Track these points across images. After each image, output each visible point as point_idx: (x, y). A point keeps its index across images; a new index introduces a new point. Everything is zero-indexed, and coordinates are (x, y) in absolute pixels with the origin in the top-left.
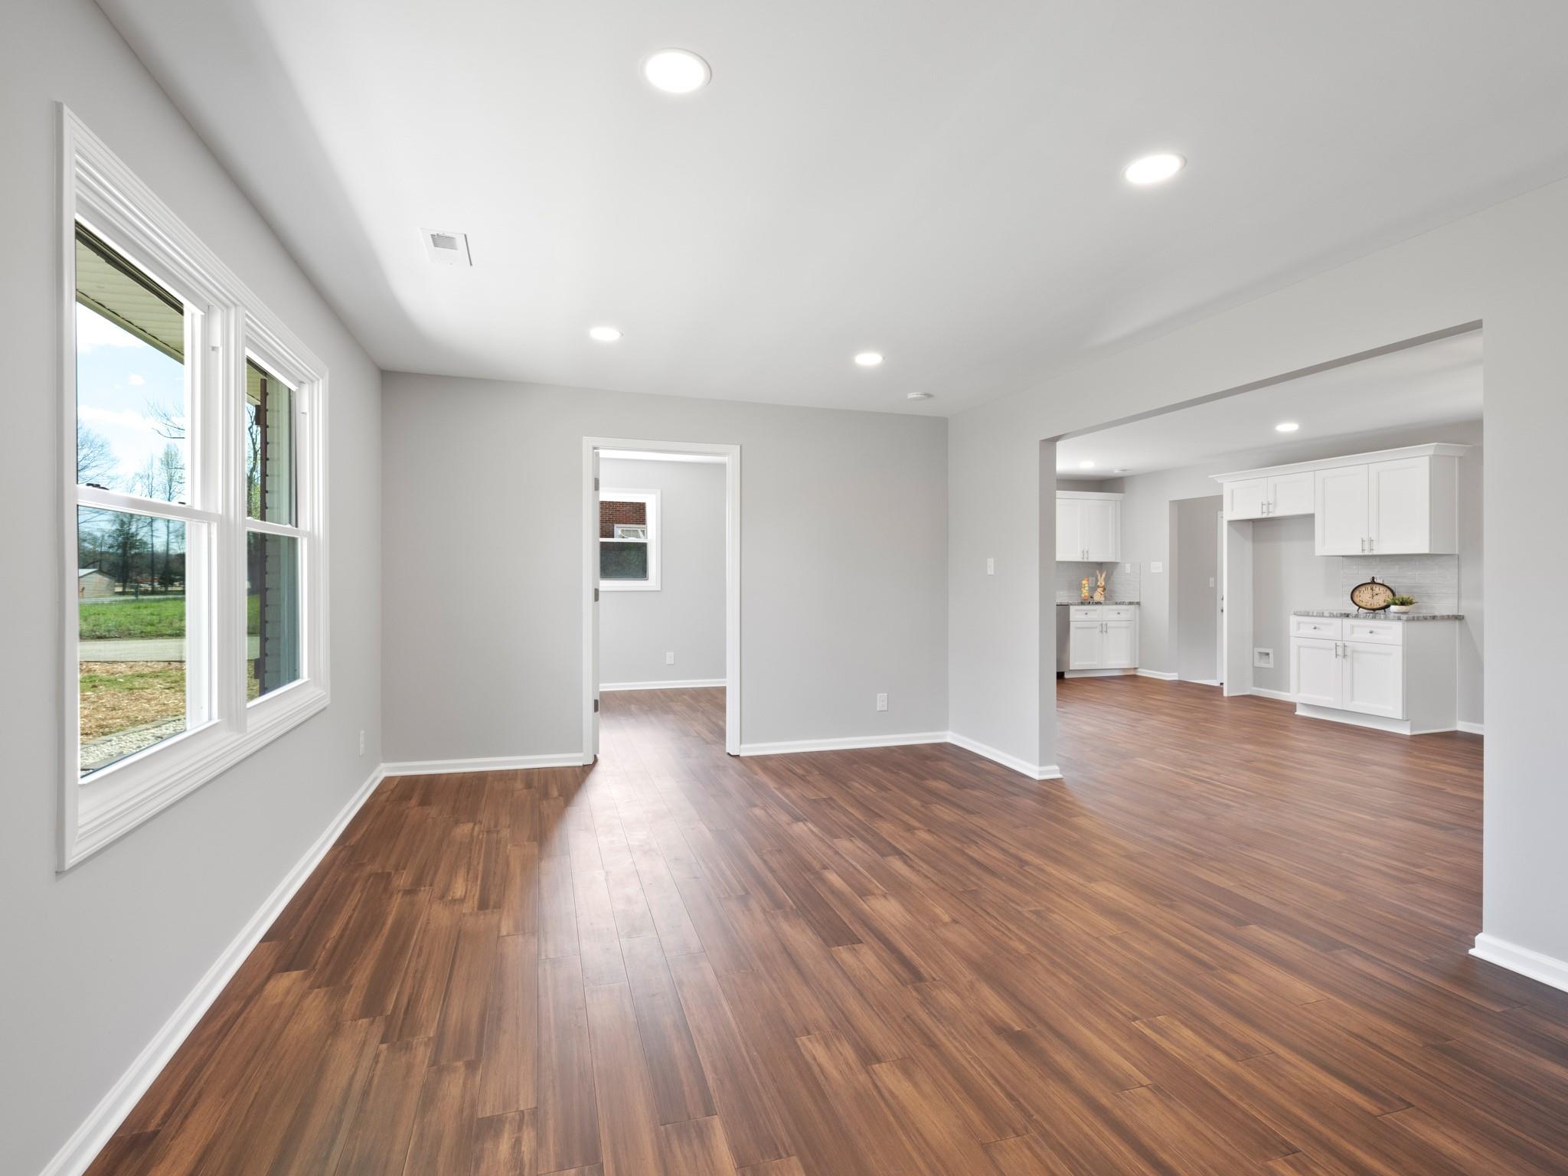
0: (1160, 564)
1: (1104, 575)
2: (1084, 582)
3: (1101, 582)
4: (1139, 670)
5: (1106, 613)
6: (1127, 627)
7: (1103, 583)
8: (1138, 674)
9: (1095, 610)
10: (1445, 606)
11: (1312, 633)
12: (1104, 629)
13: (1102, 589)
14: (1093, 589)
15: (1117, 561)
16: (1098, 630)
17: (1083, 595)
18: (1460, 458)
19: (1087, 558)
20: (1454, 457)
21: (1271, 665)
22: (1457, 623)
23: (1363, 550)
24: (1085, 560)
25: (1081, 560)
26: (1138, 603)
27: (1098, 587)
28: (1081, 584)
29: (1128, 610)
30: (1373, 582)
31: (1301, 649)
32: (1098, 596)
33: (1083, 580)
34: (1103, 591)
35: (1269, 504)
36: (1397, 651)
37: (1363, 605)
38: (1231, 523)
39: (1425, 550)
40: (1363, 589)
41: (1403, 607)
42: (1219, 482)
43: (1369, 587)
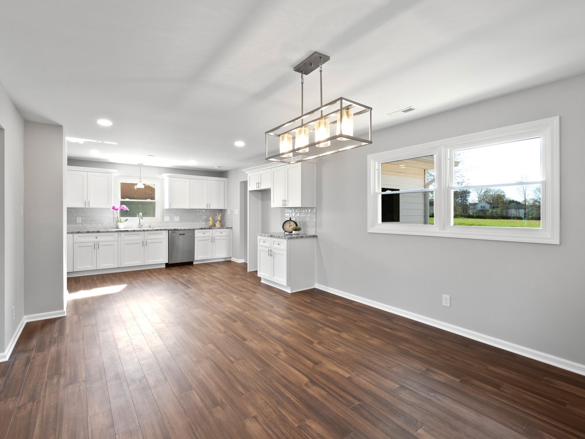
0: (237, 210)
1: (220, 215)
2: (210, 218)
3: (219, 218)
4: (232, 258)
5: (216, 233)
6: (226, 239)
7: (220, 219)
8: (232, 260)
9: (209, 232)
10: (311, 232)
12: (213, 240)
13: (219, 221)
14: (215, 222)
15: (225, 209)
16: (210, 241)
17: (210, 224)
18: (316, 163)
19: (209, 207)
20: (314, 163)
22: (315, 239)
23: (283, 205)
24: (209, 208)
25: (206, 208)
26: (231, 228)
27: (218, 220)
28: (209, 219)
29: (226, 231)
30: (290, 220)
31: (261, 251)
32: (218, 225)
33: (210, 217)
34: (220, 222)
35: (259, 183)
36: (285, 253)
37: (286, 230)
38: (250, 191)
39: (300, 206)
40: (287, 223)
41: (296, 231)
42: (246, 173)
43: (289, 222)
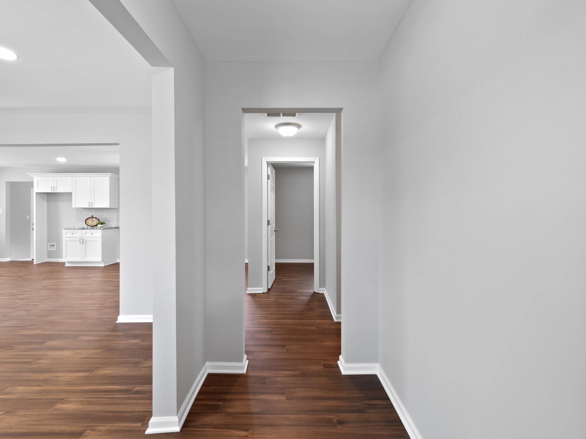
10: (114, 225)
11: (71, 235)
18: (115, 178)
21: (55, 249)
22: (117, 229)
23: (89, 206)
30: (92, 217)
31: (67, 242)
35: (54, 187)
36: (100, 240)
37: (89, 225)
38: (37, 193)
39: (108, 207)
40: (89, 219)
41: (102, 225)
42: (32, 176)
43: (91, 219)
